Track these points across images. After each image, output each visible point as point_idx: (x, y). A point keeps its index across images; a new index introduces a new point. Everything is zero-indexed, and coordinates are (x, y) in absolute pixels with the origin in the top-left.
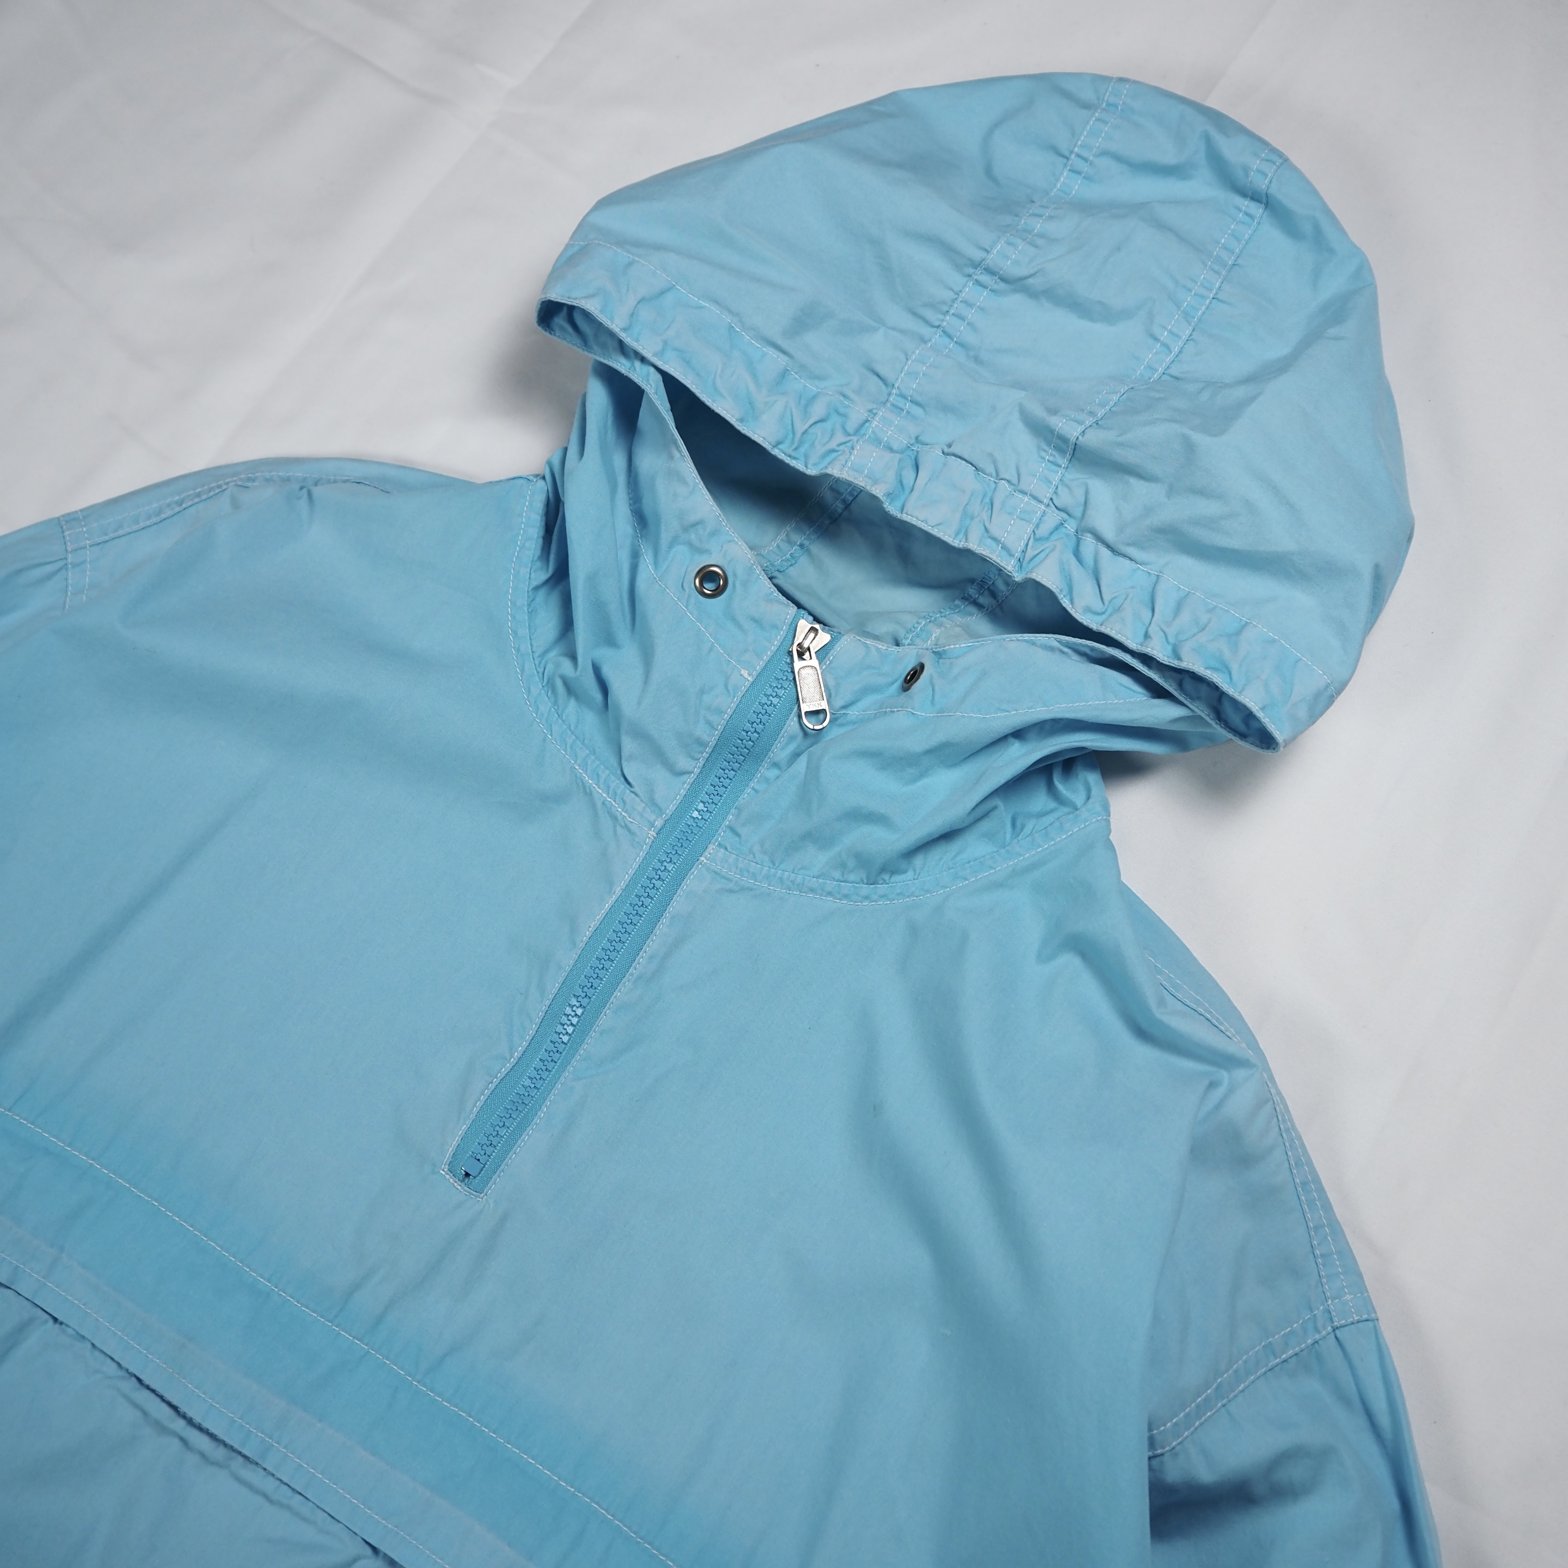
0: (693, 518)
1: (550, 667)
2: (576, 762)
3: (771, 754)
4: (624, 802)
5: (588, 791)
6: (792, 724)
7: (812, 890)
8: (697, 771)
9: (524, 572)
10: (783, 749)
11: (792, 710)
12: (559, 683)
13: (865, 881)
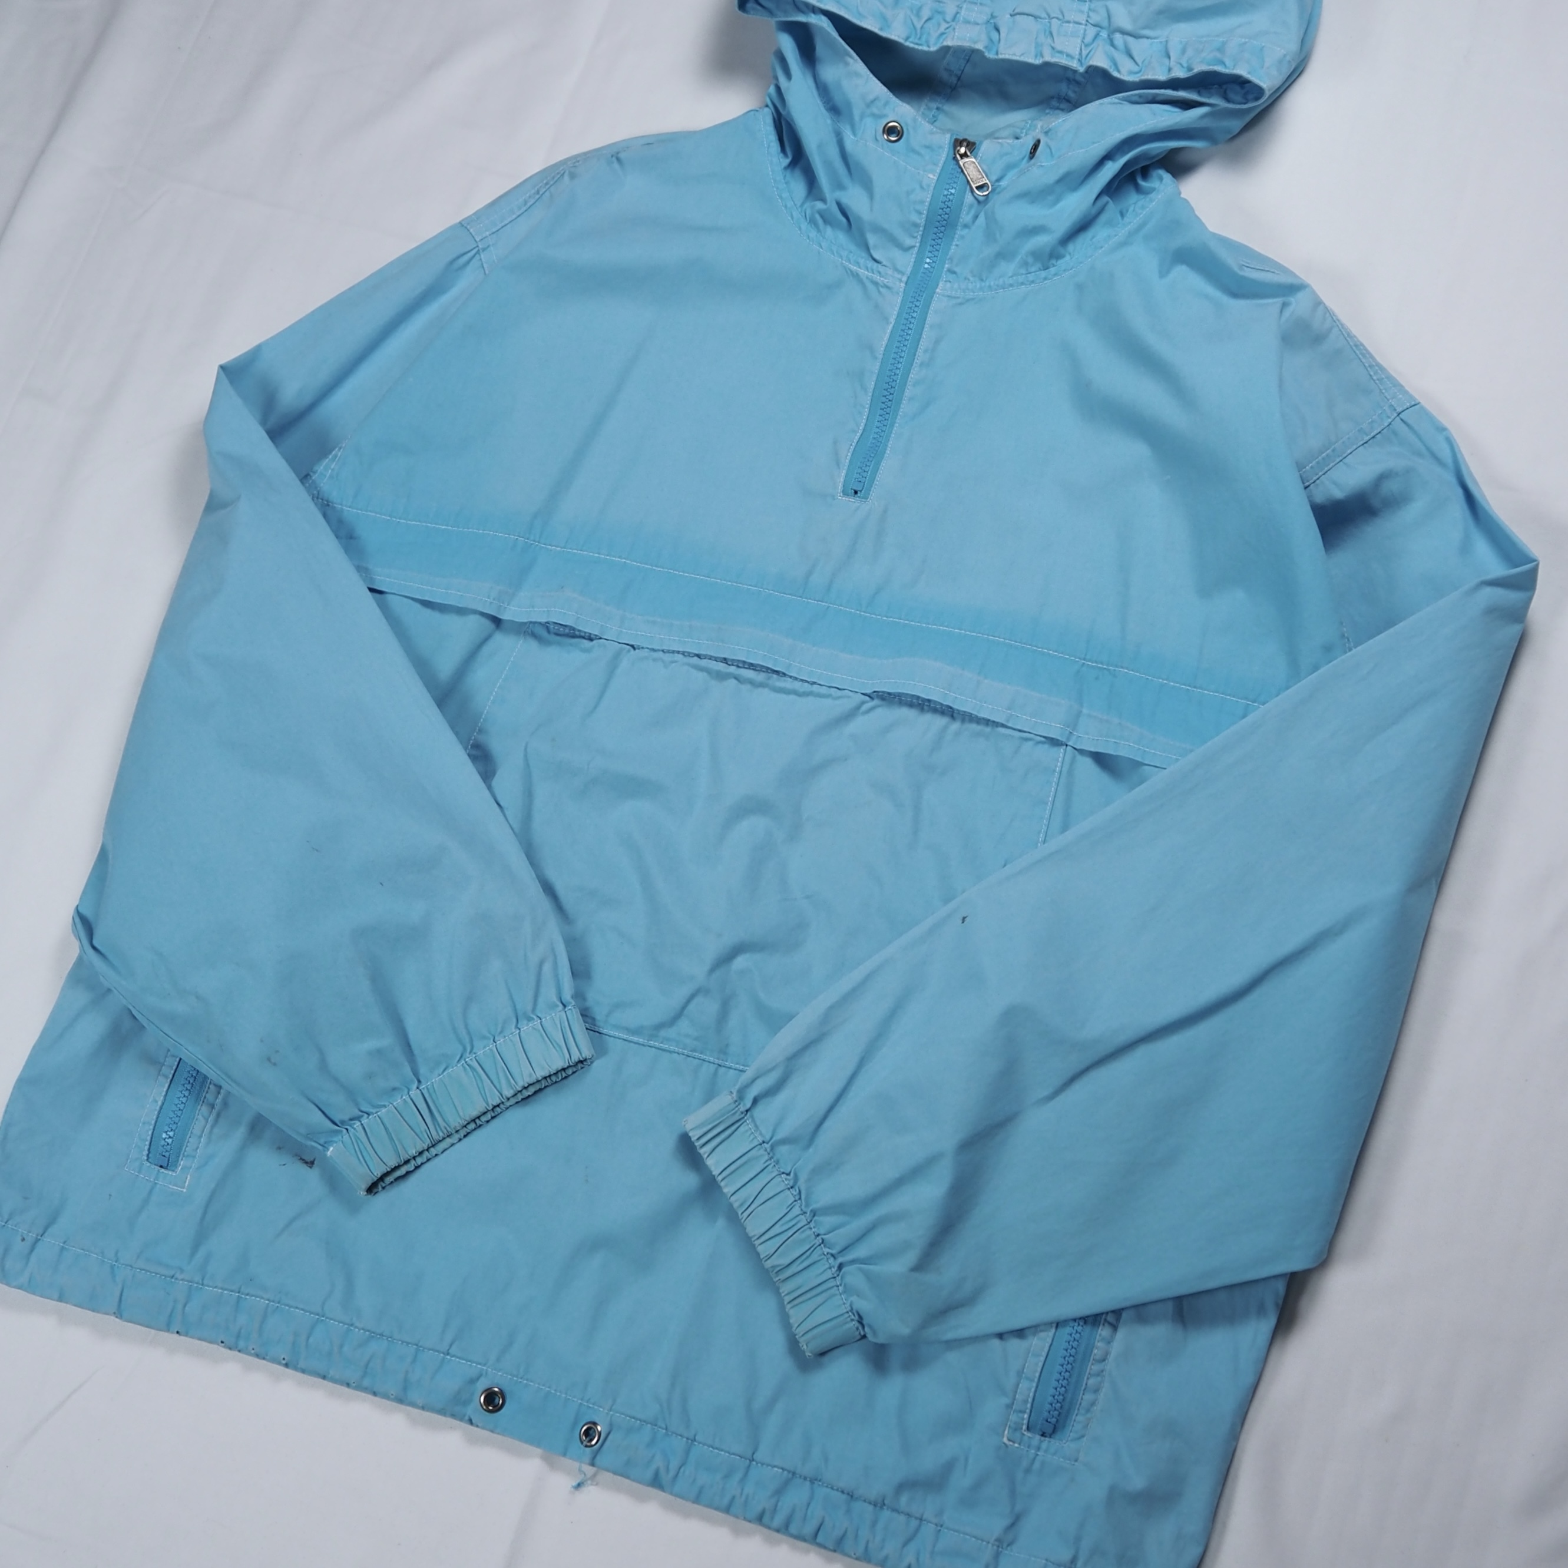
0: (871, 97)
1: (808, 212)
2: (842, 259)
3: (961, 220)
4: (879, 273)
5: (855, 274)
6: (969, 198)
7: (1011, 285)
8: (918, 245)
9: (775, 160)
10: (968, 213)
11: (966, 188)
12: (818, 217)
13: (1042, 268)
